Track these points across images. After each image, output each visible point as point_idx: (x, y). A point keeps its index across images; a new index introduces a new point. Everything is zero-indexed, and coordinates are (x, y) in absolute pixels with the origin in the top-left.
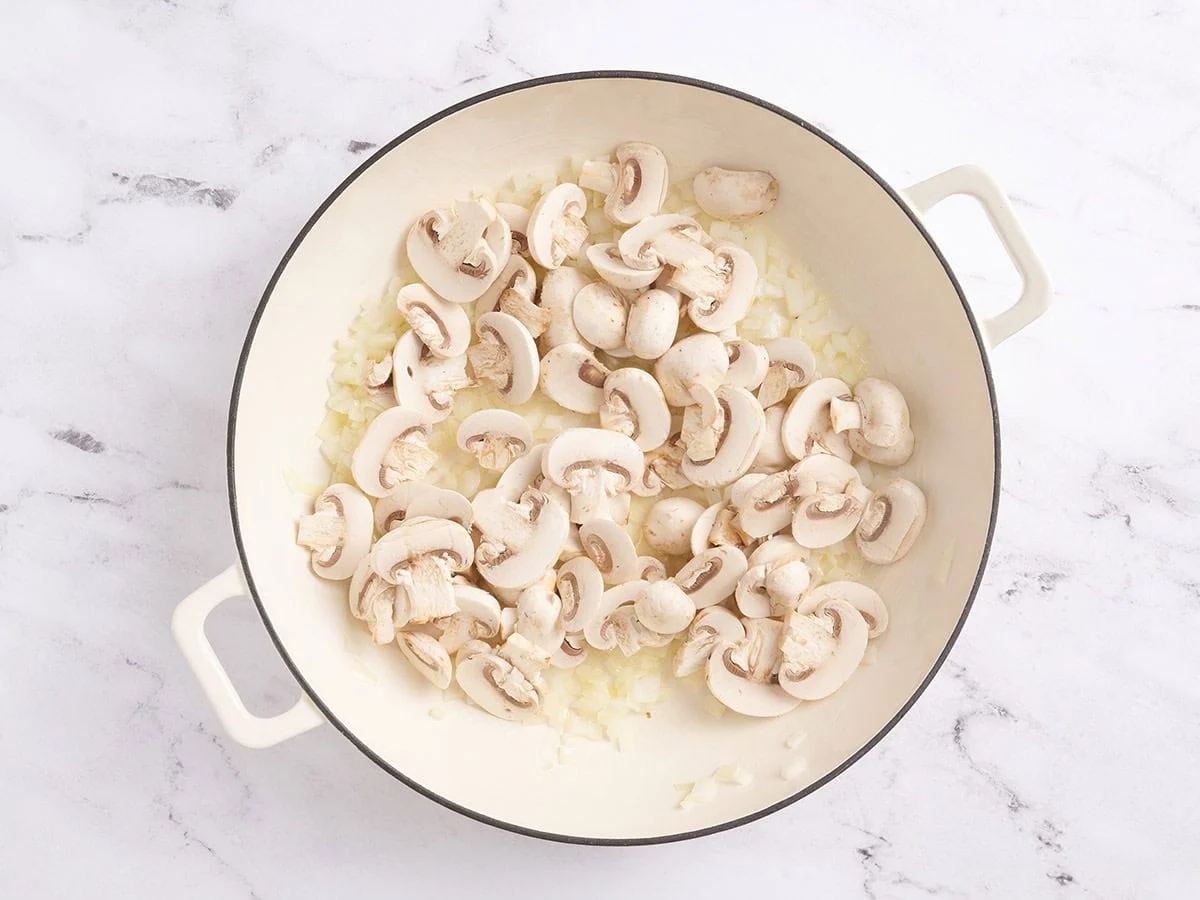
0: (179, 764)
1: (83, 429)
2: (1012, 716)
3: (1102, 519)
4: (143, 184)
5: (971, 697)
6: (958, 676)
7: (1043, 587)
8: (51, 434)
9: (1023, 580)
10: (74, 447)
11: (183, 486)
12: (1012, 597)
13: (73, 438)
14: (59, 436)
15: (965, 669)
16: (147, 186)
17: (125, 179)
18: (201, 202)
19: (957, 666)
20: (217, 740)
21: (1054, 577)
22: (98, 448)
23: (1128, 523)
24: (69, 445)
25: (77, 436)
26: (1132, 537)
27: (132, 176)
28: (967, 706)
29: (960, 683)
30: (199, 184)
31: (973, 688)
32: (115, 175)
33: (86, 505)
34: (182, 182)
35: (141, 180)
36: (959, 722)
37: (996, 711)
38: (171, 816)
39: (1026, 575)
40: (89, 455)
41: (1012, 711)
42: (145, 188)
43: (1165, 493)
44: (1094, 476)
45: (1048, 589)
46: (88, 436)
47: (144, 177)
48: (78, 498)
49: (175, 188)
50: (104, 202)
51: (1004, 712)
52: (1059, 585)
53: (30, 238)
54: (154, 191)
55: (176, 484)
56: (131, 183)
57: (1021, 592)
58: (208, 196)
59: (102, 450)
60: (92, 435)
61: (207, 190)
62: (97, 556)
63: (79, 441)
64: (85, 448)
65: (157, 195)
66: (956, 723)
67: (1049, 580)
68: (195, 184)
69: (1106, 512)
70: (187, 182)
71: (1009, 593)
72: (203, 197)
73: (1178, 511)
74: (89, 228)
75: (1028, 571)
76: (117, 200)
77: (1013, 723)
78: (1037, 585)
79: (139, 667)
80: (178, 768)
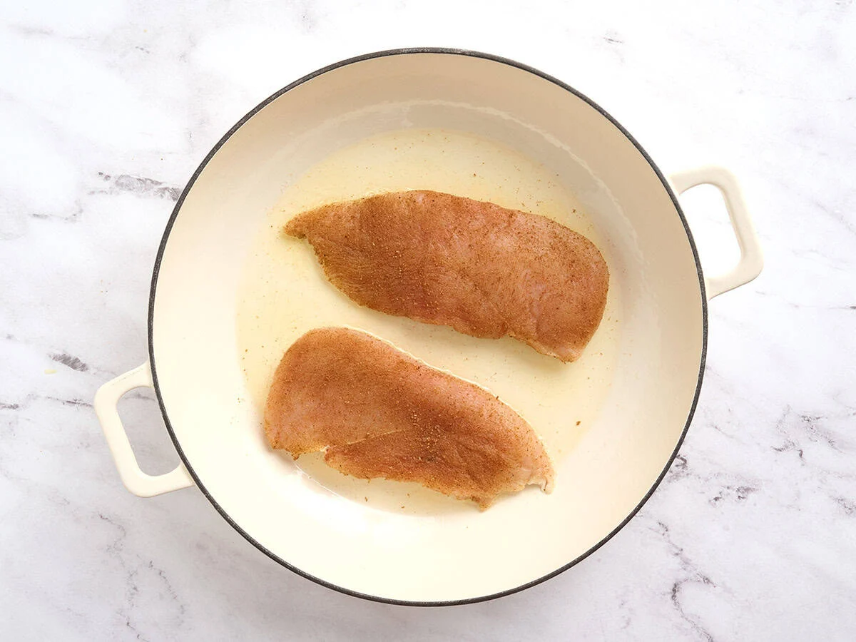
0: (135, 588)
1: (73, 354)
2: (713, 583)
3: (783, 453)
4: (121, 181)
5: (685, 569)
6: (677, 554)
7: (739, 497)
8: (50, 356)
9: (726, 491)
10: (66, 366)
11: (144, 398)
12: (717, 502)
13: (66, 360)
14: (56, 358)
15: (682, 550)
16: (124, 183)
17: (107, 177)
18: (162, 196)
19: (677, 548)
20: (162, 573)
21: (747, 490)
22: (84, 368)
23: (801, 455)
24: (63, 364)
25: (70, 358)
26: (803, 465)
27: (112, 175)
28: (683, 575)
29: (678, 559)
30: (161, 183)
31: (686, 562)
32: (101, 174)
33: (75, 407)
34: (148, 181)
35: (119, 178)
36: (675, 585)
37: (702, 579)
38: (128, 623)
39: (728, 488)
40: (78, 372)
41: (713, 579)
42: (122, 185)
43: (828, 436)
44: (780, 422)
45: (743, 498)
46: (77, 359)
47: (122, 176)
48: (69, 402)
49: (144, 185)
50: (93, 193)
51: (707, 580)
52: (751, 496)
53: (37, 216)
54: (129, 187)
55: (139, 396)
56: (112, 180)
57: (724, 499)
58: (167, 193)
59: (87, 369)
60: (80, 359)
61: (166, 188)
62: (81, 444)
63: (71, 362)
64: (75, 368)
65: (131, 189)
66: (672, 586)
67: (744, 492)
68: (157, 183)
69: (787, 447)
70: (152, 182)
71: (716, 499)
72: (164, 193)
73: (836, 449)
74: (81, 211)
75: (730, 485)
76: (102, 192)
77: (712, 587)
78: (735, 494)
79: (109, 521)
80: (134, 591)
